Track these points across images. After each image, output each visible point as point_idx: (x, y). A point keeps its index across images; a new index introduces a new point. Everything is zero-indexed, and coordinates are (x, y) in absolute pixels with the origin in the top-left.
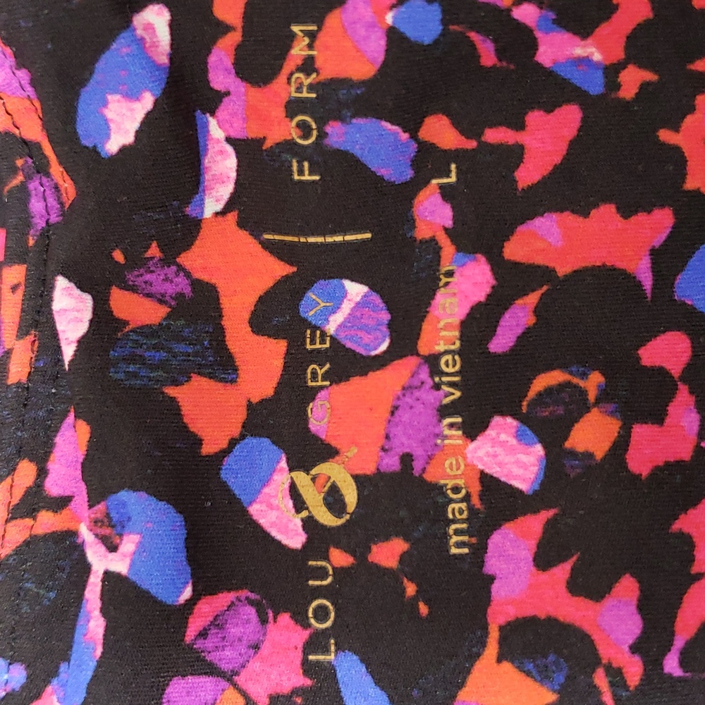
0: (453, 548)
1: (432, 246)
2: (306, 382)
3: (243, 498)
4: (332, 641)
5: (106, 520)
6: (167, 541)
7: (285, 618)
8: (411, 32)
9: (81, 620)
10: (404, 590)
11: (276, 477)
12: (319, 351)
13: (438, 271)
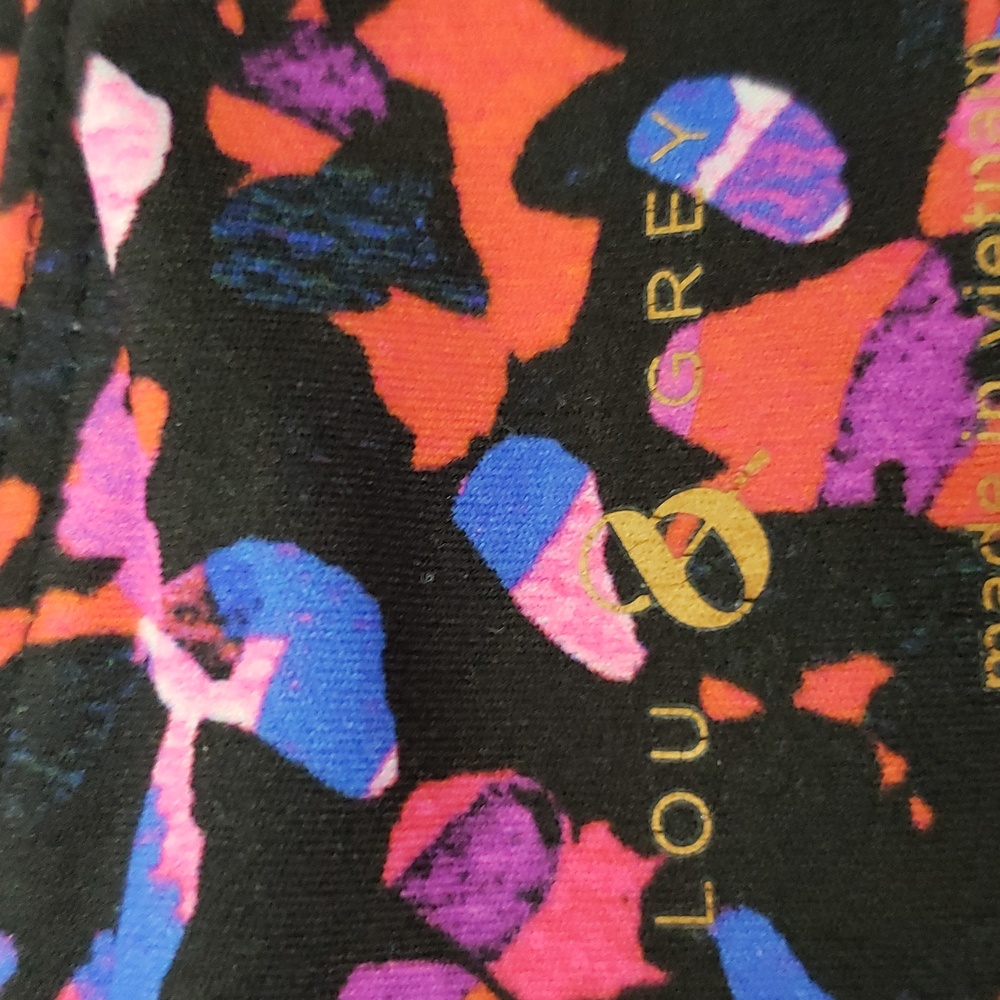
0: (991, 676)
2: (643, 312)
3: (501, 569)
4: (708, 885)
5: (203, 608)
6: (346, 653)
7: (599, 834)
9: (145, 835)
10: (878, 770)
11: (574, 524)
12: (676, 240)
13: (961, 52)
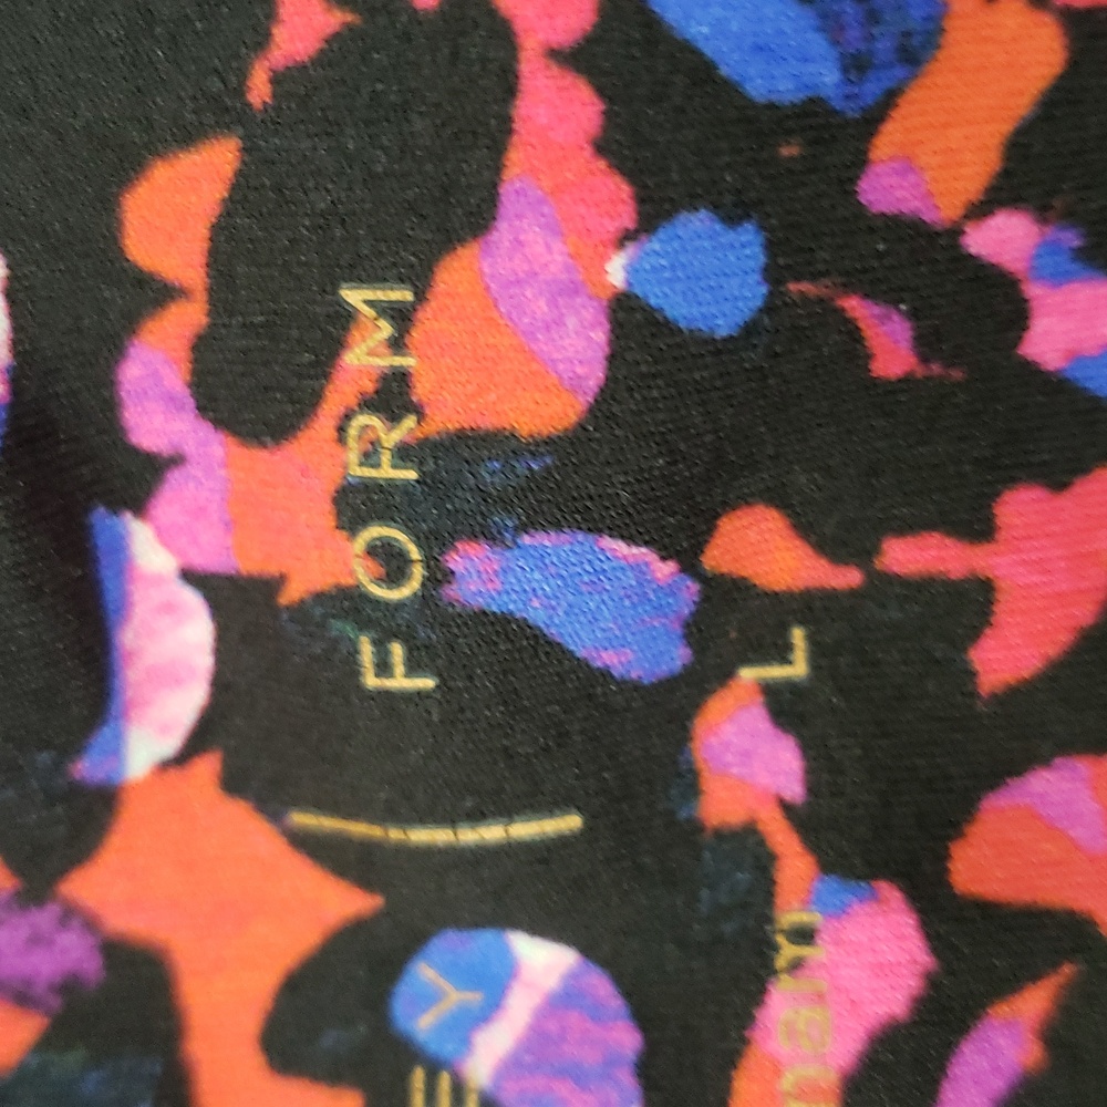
1: (748, 847)
8: (679, 308)
13: (770, 920)
